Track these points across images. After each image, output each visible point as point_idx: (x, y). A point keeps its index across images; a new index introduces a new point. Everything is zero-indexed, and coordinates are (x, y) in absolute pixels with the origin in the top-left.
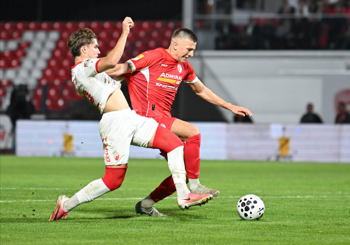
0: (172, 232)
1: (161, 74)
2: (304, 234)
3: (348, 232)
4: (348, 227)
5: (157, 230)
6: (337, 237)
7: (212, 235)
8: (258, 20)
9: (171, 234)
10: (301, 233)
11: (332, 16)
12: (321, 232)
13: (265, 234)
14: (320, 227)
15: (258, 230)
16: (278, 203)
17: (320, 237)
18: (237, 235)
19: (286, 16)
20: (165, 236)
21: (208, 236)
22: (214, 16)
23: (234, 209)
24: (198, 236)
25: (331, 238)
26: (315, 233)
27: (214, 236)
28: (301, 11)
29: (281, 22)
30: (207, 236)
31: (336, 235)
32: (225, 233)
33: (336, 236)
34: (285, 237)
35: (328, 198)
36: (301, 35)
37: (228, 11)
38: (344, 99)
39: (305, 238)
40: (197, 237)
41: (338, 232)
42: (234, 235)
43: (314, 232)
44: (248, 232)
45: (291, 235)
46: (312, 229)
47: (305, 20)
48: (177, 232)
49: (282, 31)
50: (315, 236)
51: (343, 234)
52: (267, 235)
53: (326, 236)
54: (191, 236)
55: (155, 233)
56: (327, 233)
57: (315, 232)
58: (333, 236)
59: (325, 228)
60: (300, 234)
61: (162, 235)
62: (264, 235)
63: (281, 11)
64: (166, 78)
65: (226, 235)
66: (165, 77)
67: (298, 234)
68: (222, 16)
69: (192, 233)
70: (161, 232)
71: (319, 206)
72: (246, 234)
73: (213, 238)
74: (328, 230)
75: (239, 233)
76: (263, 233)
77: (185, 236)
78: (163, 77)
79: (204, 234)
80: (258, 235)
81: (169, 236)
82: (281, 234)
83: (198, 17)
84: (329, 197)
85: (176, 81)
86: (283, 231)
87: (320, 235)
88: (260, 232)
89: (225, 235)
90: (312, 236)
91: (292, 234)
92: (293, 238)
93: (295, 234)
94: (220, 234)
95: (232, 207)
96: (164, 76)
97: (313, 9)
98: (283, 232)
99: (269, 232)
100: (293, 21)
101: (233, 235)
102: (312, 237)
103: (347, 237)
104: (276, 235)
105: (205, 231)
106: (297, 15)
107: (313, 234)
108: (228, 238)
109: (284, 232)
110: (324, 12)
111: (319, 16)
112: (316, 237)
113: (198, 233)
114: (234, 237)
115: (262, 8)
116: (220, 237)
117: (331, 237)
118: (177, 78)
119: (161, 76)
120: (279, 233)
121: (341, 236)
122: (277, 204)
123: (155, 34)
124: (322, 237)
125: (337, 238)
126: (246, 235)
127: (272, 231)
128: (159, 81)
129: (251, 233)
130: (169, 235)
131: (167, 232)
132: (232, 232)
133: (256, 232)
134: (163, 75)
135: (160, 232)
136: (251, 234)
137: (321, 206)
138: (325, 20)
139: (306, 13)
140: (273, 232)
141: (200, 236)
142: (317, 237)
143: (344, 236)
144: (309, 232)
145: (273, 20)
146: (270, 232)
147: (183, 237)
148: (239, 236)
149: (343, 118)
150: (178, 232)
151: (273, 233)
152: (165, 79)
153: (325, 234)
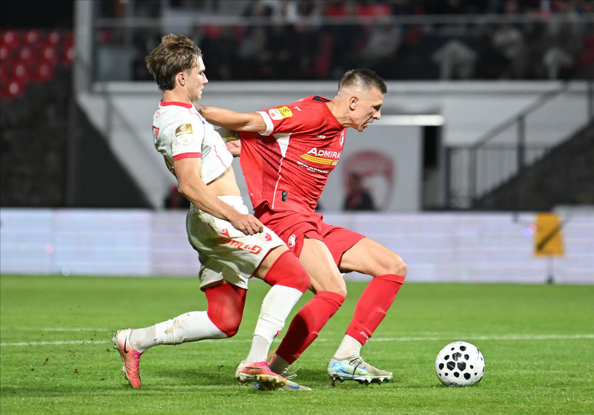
0: (52, 403)
1: (310, 150)
2: (284, 406)
3: (362, 401)
4: (362, 394)
5: (25, 400)
6: (344, 411)
7: (123, 408)
8: (207, 28)
9: (50, 407)
10: (280, 405)
11: (338, 20)
12: (315, 401)
13: (217, 406)
14: (313, 394)
15: (205, 399)
16: (240, 352)
17: (313, 410)
18: (167, 409)
19: (258, 21)
20: (40, 410)
21: (116, 409)
22: (130, 22)
23: (163, 362)
24: (97, 409)
25: (332, 412)
26: (305, 403)
27: (126, 410)
28: (284, 13)
29: (248, 31)
30: (113, 411)
31: (342, 406)
32: (146, 405)
33: (341, 409)
34: (252, 411)
35: (328, 342)
36: (284, 56)
37: (155, 13)
38: (359, 168)
39: (287, 413)
40: (96, 411)
41: (345, 402)
42: (161, 407)
43: (302, 402)
44: (187, 402)
45: (263, 407)
46: (299, 397)
47: (290, 28)
48: (60, 403)
49: (250, 47)
50: (304, 410)
51: (354, 405)
52: (219, 408)
53: (325, 410)
54: (86, 410)
55: (21, 406)
56: (326, 404)
57: (304, 401)
58: (337, 408)
59: (323, 394)
60: (278, 405)
61: (34, 408)
62: (215, 409)
63: (248, 13)
64: (318, 156)
65: (148, 408)
66: (316, 155)
67: (275, 406)
68: (143, 22)
69: (87, 405)
70: (33, 403)
71: (312, 356)
72: (183, 406)
73: (125, 412)
74: (327, 397)
75: (170, 405)
76: (213, 404)
77: (75, 411)
78: (313, 155)
79: (109, 406)
80: (204, 408)
81: (47, 410)
82: (244, 406)
83: (102, 22)
84: (331, 340)
85: (332, 160)
86: (248, 400)
87: (313, 407)
88: (207, 403)
89: (146, 409)
90: (299, 408)
91: (264, 405)
92: (266, 412)
93: (270, 406)
94: (136, 406)
95: (159, 358)
96: (315, 153)
97: (305, 10)
98: (247, 402)
99: (224, 403)
100: (269, 30)
101: (160, 409)
102: (298, 410)
103: (360, 410)
104: (236, 407)
105: (109, 401)
106: (277, 19)
107: (301, 406)
108: (152, 413)
109: (249, 402)
110: (325, 13)
111: (316, 20)
112: (306, 411)
113: (98, 405)
114: (162, 410)
115: (215, 7)
116: (136, 411)
117: (332, 410)
118: (335, 155)
119: (309, 153)
120: (242, 403)
121: (350, 410)
122: (239, 354)
123: (25, 53)
124: (317, 410)
125: (342, 413)
126: (183, 409)
127: (228, 401)
128: (302, 159)
129: (191, 404)
130: (46, 408)
131: (42, 404)
132: (157, 402)
133: (200, 402)
134: (314, 151)
135: (31, 403)
136: (191, 407)
137: (316, 356)
138: (326, 29)
139: (292, 15)
140: (231, 403)
141: (102, 409)
142: (308, 410)
143: (355, 409)
144: (295, 402)
145: (234, 29)
146: (226, 403)
147: (72, 412)
148: (170, 409)
149: (358, 200)
150: (63, 403)
151: (229, 405)
152: (315, 158)
153: (323, 405)
